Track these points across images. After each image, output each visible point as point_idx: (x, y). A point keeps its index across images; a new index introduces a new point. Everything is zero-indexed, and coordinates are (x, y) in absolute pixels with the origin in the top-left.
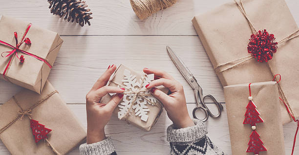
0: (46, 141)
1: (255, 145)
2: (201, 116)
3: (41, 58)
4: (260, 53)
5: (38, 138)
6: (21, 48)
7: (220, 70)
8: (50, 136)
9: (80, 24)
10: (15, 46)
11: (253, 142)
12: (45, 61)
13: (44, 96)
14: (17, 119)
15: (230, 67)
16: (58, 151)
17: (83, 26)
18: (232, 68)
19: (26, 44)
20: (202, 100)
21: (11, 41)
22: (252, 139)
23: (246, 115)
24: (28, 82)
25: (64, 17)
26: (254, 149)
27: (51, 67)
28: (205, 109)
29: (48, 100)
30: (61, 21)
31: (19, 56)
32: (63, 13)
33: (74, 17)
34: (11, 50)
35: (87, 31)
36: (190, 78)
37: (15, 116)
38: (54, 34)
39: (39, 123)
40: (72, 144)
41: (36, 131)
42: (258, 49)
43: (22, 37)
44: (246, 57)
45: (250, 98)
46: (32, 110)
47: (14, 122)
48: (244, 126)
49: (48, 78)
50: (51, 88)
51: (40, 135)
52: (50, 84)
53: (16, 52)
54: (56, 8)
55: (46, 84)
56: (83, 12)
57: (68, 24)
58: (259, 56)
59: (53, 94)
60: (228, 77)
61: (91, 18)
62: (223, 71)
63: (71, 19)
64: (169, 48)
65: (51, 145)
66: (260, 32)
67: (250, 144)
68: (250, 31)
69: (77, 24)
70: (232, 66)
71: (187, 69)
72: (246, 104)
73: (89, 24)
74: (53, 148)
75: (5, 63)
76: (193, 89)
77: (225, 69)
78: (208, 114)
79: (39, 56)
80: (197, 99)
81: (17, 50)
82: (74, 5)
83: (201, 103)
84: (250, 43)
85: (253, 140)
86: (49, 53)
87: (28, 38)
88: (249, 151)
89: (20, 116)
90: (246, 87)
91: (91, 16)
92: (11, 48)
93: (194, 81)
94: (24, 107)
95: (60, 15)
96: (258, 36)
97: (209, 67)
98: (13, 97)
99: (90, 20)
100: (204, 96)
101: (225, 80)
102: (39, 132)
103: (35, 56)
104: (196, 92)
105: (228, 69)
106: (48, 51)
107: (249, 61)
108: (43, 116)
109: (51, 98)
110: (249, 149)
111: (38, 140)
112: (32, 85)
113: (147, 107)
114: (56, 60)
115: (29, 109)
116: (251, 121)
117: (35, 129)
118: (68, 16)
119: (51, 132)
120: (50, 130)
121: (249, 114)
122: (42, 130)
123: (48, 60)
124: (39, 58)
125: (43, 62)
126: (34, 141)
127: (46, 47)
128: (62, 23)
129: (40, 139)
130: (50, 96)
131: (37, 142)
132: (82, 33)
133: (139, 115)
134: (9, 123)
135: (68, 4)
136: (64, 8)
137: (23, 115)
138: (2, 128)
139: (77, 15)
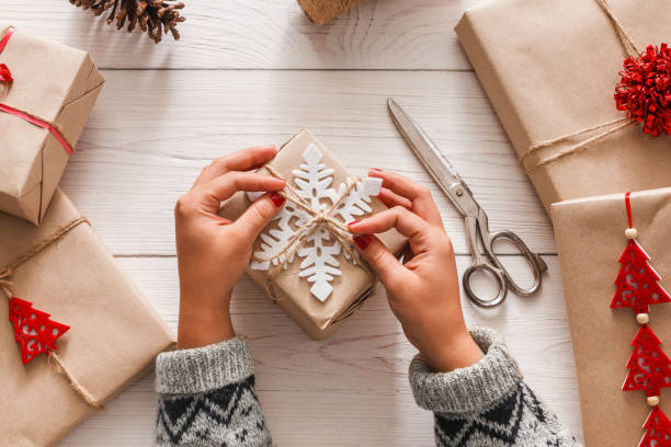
0: (53, 360)
1: (647, 368)
2: (485, 290)
3: (42, 120)
4: (653, 108)
5: (30, 349)
7: (538, 159)
8: (65, 343)
9: (151, 35)
11: (641, 361)
12: (53, 129)
13: (50, 232)
15: (567, 149)
16: (86, 387)
17: (157, 39)
18: (572, 153)
20: (488, 246)
22: (640, 351)
23: (620, 283)
24: (2, 185)
25: (108, 15)
26: (645, 383)
27: (69, 149)
28: (498, 271)
29: (61, 244)
33: (133, 16)
35: (169, 57)
36: (454, 185)
38: (79, 55)
39: (34, 307)
40: (127, 368)
41: (25, 331)
42: (648, 96)
44: (611, 121)
45: (631, 232)
46: (14, 269)
48: (614, 314)
49: (60, 184)
50: (69, 209)
51: (37, 339)
52: (65, 200)
55: (54, 200)
57: (116, 37)
58: (651, 117)
59: (74, 225)
60: (560, 176)
61: (182, 20)
62: (548, 162)
63: (127, 23)
64: (393, 102)
65: (68, 371)
66: (650, 49)
67: (633, 367)
68: (620, 51)
69: (144, 35)
70: (573, 147)
71: (443, 160)
72: (620, 250)
73: (176, 37)
74: (74, 380)
76: (463, 217)
77: (554, 155)
78: (506, 284)
79: (35, 114)
80: (474, 242)
83: (486, 254)
84: (622, 83)
85: (640, 356)
86: (63, 108)
87: (3, 65)
88: (631, 386)
90: (617, 203)
91: (181, 12)
93: (465, 193)
95: (95, 8)
96: (646, 60)
97: (504, 154)
100: (493, 235)
101: (553, 188)
102: (33, 333)
103: (25, 114)
104: (471, 222)
105: (561, 157)
106: (59, 101)
107: (618, 134)
108: (46, 288)
109: (68, 238)
110: (630, 380)
111: (29, 357)
112: (13, 194)
113: (337, 263)
114: (84, 135)
115: (7, 267)
116: (633, 300)
117: (23, 324)
118: (118, 10)
119: (66, 335)
120: (63, 329)
121: (629, 279)
122: (43, 329)
123: (60, 127)
124: (35, 121)
125: (47, 131)
126: (18, 359)
127: (53, 91)
128: (102, 34)
129: (35, 354)
130: (65, 232)
131: (25, 361)
132: (157, 61)
133: (310, 280)
139: (141, 7)
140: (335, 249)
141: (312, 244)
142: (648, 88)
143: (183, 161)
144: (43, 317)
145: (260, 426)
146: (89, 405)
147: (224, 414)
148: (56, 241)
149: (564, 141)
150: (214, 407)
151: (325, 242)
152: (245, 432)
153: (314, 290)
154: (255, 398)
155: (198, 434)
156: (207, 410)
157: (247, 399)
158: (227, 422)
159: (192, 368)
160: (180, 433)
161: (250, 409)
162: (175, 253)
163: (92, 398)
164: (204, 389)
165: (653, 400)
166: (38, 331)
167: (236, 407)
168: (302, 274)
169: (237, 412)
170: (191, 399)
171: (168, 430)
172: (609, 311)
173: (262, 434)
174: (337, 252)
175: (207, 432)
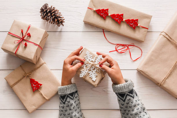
0: (39, 91)
3: (37, 44)
5: (34, 89)
6: (25, 38)
8: (41, 87)
9: (58, 25)
10: (22, 37)
12: (39, 46)
13: (38, 66)
14: (22, 78)
17: (59, 26)
19: (28, 36)
21: (19, 34)
24: (29, 57)
25: (49, 21)
27: (42, 49)
29: (40, 68)
30: (47, 23)
31: (24, 43)
32: (48, 19)
35: (61, 29)
37: (21, 76)
38: (43, 31)
39: (35, 80)
41: (33, 85)
43: (25, 32)
46: (31, 73)
47: (21, 80)
49: (40, 56)
50: (42, 61)
51: (36, 87)
52: (41, 59)
53: (22, 41)
54: (45, 16)
55: (39, 59)
56: (60, 19)
57: (51, 25)
59: (43, 64)
61: (64, 22)
63: (53, 22)
65: (42, 93)
69: (56, 25)
73: (63, 25)
74: (43, 95)
75: (16, 47)
81: (23, 39)
82: (54, 15)
86: (41, 42)
87: (29, 33)
89: (24, 77)
91: (64, 21)
92: (19, 38)
94: (27, 72)
95: (47, 20)
98: (21, 66)
99: (63, 23)
103: (33, 43)
106: (40, 40)
108: (38, 77)
109: (42, 66)
111: (34, 90)
112: (31, 59)
113: (96, 73)
114: (45, 45)
115: (30, 72)
117: (33, 84)
118: (51, 21)
120: (41, 85)
122: (37, 85)
123: (40, 45)
124: (36, 44)
125: (38, 46)
126: (32, 90)
127: (39, 38)
128: (48, 24)
129: (35, 90)
130: (41, 65)
131: (33, 91)
132: (59, 30)
133: (91, 77)
134: (18, 80)
135: (51, 14)
136: (49, 16)
137: (26, 76)
138: (14, 83)
139: (56, 20)
140: (95, 70)
141: (91, 70)
143: (64, 51)
144: (37, 82)
145: (78, 100)
146: (46, 100)
147: (72, 98)
150: (70, 96)
151: (93, 69)
152: (76, 101)
153: (93, 79)
154: (78, 95)
155: (68, 102)
156: (69, 97)
157: (76, 95)
158: (73, 99)
159: (66, 89)
160: (65, 102)
161: (77, 97)
162: (62, 69)
163: (47, 98)
164: (68, 93)
166: (36, 85)
167: (74, 96)
168: (90, 77)
169: (75, 97)
170: (66, 95)
171: (62, 101)
173: (78, 101)
174: (96, 71)
175: (69, 101)
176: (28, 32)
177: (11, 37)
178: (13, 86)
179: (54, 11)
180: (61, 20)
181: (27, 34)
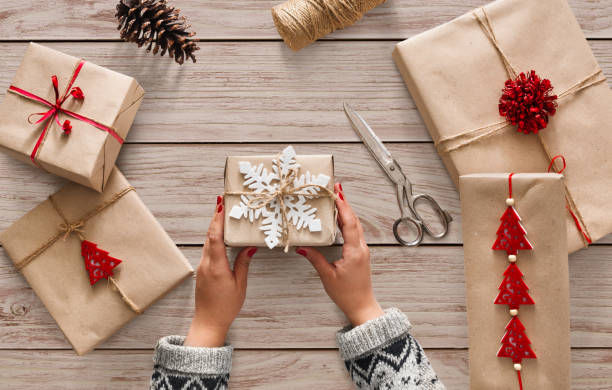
0: (110, 281)
1: (512, 291)
3: (103, 126)
4: (522, 117)
5: (96, 275)
6: (64, 106)
7: (446, 148)
8: (118, 271)
9: (177, 60)
10: (54, 102)
11: (508, 286)
12: (110, 130)
13: (109, 198)
14: (56, 239)
15: (464, 142)
16: (133, 301)
17: (181, 63)
18: (467, 145)
19: (75, 98)
20: (411, 205)
21: (45, 92)
22: (508, 279)
23: (500, 233)
24: (78, 170)
25: (146, 47)
26: (510, 300)
27: (122, 142)
28: (418, 222)
29: (116, 206)
31: (62, 122)
32: (144, 40)
33: (164, 47)
34: (46, 110)
36: (388, 162)
37: (52, 234)
38: (127, 81)
39: (99, 247)
41: (92, 262)
42: (519, 108)
43: (66, 86)
44: (496, 123)
45: (510, 201)
46: (85, 222)
47: (50, 244)
48: (495, 253)
49: (116, 164)
51: (100, 268)
52: (119, 175)
53: (55, 114)
54: (131, 30)
55: (112, 175)
56: (183, 38)
58: (521, 122)
59: (125, 192)
60: (460, 160)
61: (198, 49)
62: (451, 151)
63: (160, 51)
64: (347, 105)
65: (120, 289)
66: (522, 75)
67: (503, 289)
68: (505, 73)
70: (469, 141)
73: (195, 61)
74: (125, 296)
75: (35, 134)
76: (395, 185)
77: (456, 146)
80: (402, 203)
81: (57, 110)
82: (164, 25)
83: (410, 210)
84: (504, 97)
85: (509, 282)
86: (118, 116)
87: (78, 88)
88: (500, 301)
89: (61, 234)
90: (504, 180)
91: (197, 45)
92: (46, 106)
93: (397, 169)
94: (69, 218)
95: (138, 42)
96: (519, 83)
98: (50, 197)
99: (194, 53)
100: (415, 197)
101: (455, 168)
103: (92, 121)
104: (400, 189)
105: (460, 147)
106: (116, 111)
107: (501, 131)
108: (107, 233)
109: (121, 201)
110: (500, 297)
111: (95, 280)
112: (86, 176)
115: (81, 220)
116: (508, 245)
117: (91, 259)
118: (154, 44)
119: (120, 265)
120: (118, 262)
121: (506, 231)
122: (104, 262)
123: (116, 130)
124: (100, 126)
125: (107, 133)
126: (88, 281)
127: (111, 105)
129: (99, 278)
130: (119, 197)
131: (92, 284)
134: (41, 246)
135: (154, 22)
136: (145, 31)
137: (67, 232)
138: (28, 255)
139: (170, 43)
142: (519, 103)
144: (104, 254)
146: (134, 312)
148: (113, 203)
149: (463, 137)
163: (136, 307)
165: (514, 312)
166: (100, 263)
172: (491, 251)
176: (74, 85)
177: (20, 102)
178: (24, 266)
179: (162, 11)
180: (187, 41)
181: (71, 90)
